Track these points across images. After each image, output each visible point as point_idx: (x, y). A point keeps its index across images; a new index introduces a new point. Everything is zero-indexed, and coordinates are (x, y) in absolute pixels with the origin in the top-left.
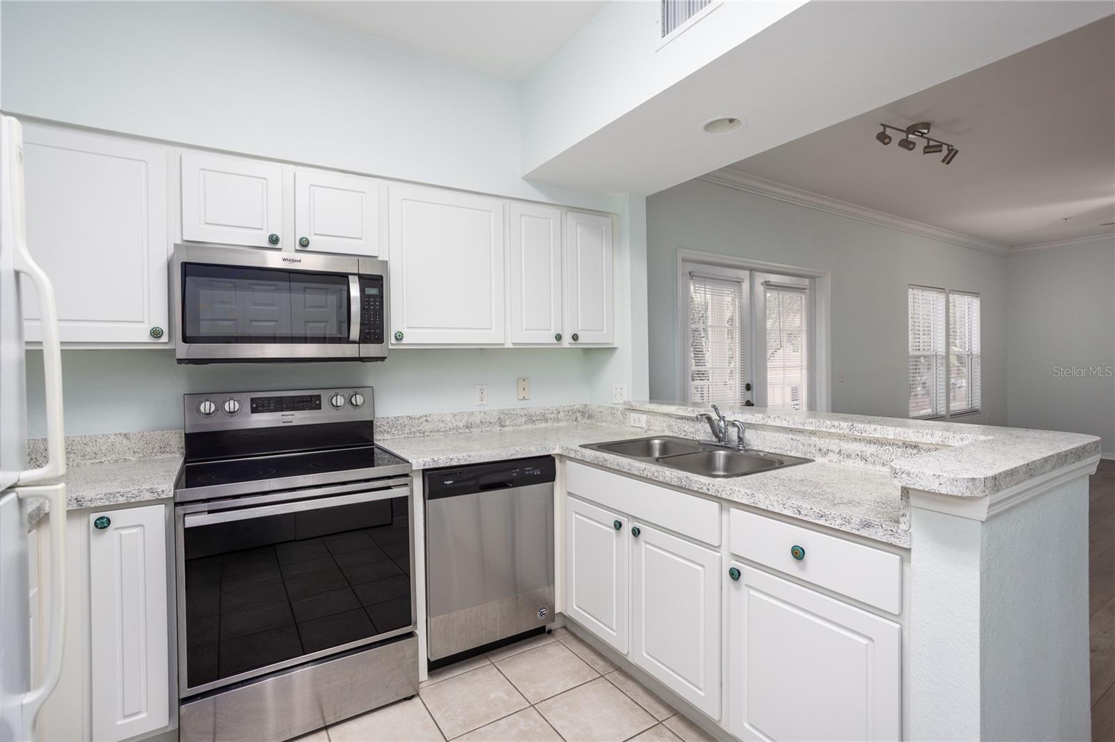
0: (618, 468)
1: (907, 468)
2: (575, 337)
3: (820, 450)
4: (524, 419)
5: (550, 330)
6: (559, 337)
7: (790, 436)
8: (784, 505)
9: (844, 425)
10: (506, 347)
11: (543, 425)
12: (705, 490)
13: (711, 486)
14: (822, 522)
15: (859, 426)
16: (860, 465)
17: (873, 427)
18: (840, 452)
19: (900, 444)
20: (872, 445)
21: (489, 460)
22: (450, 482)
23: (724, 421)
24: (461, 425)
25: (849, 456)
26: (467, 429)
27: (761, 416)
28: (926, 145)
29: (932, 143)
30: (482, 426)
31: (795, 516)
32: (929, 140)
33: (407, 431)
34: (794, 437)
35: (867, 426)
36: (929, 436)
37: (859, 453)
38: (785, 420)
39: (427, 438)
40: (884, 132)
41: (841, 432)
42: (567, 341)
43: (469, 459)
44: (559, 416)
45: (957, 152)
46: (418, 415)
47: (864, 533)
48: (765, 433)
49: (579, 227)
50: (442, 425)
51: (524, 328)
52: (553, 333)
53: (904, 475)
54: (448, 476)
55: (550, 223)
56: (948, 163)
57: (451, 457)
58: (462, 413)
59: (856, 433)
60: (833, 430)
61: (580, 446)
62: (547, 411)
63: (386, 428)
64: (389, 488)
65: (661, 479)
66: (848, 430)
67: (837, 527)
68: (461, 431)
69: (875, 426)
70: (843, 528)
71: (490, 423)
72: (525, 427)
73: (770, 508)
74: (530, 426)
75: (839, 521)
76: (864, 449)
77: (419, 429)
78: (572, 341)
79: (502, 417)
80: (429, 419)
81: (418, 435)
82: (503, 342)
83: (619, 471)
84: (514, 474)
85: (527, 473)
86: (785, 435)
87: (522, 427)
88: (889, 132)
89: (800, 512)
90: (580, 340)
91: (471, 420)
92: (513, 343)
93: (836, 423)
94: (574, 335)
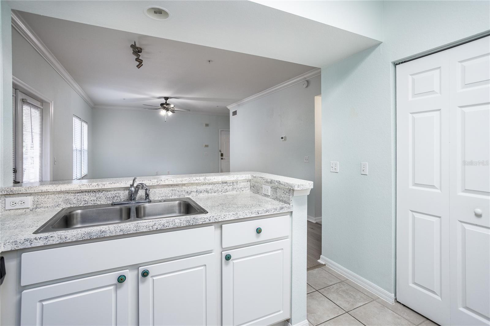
3: (187, 192)
7: (171, 189)
9: (202, 178)
15: (208, 178)
16: (206, 194)
17: (213, 177)
18: (197, 192)
19: (221, 182)
20: (210, 185)
25: (201, 192)
27: (156, 180)
34: (173, 189)
35: (211, 177)
36: (233, 177)
37: (205, 190)
38: (171, 180)
41: (200, 182)
48: (155, 190)
59: (207, 181)
60: (197, 182)
66: (203, 180)
69: (214, 177)
76: (207, 187)
86: (168, 189)
93: (198, 178)
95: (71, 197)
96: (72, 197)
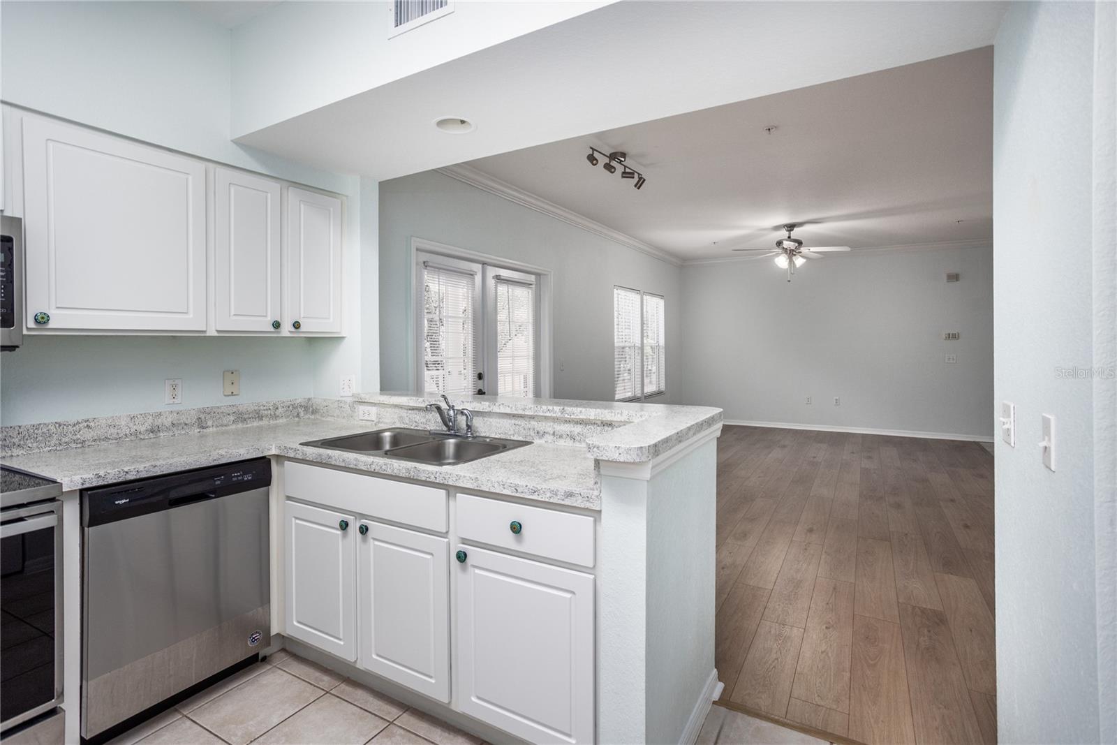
0: (343, 465)
1: (597, 443)
2: (297, 325)
3: (538, 433)
4: (232, 418)
5: (266, 316)
6: (277, 325)
7: (513, 421)
8: (503, 485)
9: (557, 409)
10: (208, 334)
11: (256, 424)
12: (432, 479)
13: (438, 474)
14: (535, 497)
15: (568, 409)
16: (569, 443)
17: (579, 409)
18: (554, 434)
19: (599, 422)
20: (579, 425)
21: (183, 469)
22: (123, 501)
23: (453, 410)
24: (143, 429)
25: (561, 437)
26: (151, 434)
27: (487, 403)
28: (623, 171)
29: (628, 170)
30: (175, 429)
31: (513, 494)
32: (625, 167)
33: (54, 441)
34: (517, 422)
35: (574, 409)
36: (619, 415)
37: (569, 433)
38: (509, 406)
39: (87, 449)
40: (592, 155)
41: (554, 415)
42: (286, 330)
43: (157, 469)
44: (278, 413)
45: (644, 180)
46: (74, 420)
47: (567, 502)
48: (491, 420)
49: (302, 205)
50: (112, 430)
51: (233, 313)
52: (270, 319)
53: (595, 449)
54: (121, 494)
55: (266, 198)
56: (639, 188)
57: (126, 469)
58: (145, 415)
59: (566, 416)
60: (548, 414)
61: (301, 444)
62: (262, 408)
63: (16, 441)
64: (21, 519)
65: (389, 472)
66: (560, 414)
67: (547, 500)
68: (142, 437)
69: (581, 409)
70: (551, 501)
71: (186, 424)
72: (234, 427)
73: (492, 490)
74: (240, 426)
75: (549, 494)
76: (573, 429)
77: (75, 438)
78: (293, 329)
79: (202, 416)
80: (92, 424)
81: (73, 445)
82: (204, 329)
83: (345, 467)
84: (218, 482)
85: (234, 479)
86: (509, 421)
87: (231, 427)
88: (596, 155)
89: (517, 490)
90: (303, 328)
91: (158, 422)
92: (217, 331)
93: (550, 408)
94: (295, 322)
95: (404, 413)
96: (405, 415)
